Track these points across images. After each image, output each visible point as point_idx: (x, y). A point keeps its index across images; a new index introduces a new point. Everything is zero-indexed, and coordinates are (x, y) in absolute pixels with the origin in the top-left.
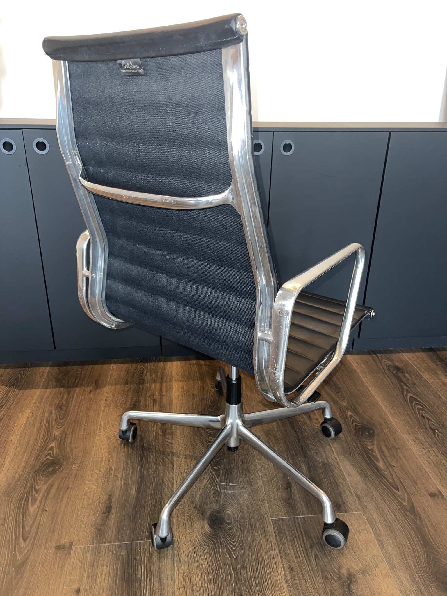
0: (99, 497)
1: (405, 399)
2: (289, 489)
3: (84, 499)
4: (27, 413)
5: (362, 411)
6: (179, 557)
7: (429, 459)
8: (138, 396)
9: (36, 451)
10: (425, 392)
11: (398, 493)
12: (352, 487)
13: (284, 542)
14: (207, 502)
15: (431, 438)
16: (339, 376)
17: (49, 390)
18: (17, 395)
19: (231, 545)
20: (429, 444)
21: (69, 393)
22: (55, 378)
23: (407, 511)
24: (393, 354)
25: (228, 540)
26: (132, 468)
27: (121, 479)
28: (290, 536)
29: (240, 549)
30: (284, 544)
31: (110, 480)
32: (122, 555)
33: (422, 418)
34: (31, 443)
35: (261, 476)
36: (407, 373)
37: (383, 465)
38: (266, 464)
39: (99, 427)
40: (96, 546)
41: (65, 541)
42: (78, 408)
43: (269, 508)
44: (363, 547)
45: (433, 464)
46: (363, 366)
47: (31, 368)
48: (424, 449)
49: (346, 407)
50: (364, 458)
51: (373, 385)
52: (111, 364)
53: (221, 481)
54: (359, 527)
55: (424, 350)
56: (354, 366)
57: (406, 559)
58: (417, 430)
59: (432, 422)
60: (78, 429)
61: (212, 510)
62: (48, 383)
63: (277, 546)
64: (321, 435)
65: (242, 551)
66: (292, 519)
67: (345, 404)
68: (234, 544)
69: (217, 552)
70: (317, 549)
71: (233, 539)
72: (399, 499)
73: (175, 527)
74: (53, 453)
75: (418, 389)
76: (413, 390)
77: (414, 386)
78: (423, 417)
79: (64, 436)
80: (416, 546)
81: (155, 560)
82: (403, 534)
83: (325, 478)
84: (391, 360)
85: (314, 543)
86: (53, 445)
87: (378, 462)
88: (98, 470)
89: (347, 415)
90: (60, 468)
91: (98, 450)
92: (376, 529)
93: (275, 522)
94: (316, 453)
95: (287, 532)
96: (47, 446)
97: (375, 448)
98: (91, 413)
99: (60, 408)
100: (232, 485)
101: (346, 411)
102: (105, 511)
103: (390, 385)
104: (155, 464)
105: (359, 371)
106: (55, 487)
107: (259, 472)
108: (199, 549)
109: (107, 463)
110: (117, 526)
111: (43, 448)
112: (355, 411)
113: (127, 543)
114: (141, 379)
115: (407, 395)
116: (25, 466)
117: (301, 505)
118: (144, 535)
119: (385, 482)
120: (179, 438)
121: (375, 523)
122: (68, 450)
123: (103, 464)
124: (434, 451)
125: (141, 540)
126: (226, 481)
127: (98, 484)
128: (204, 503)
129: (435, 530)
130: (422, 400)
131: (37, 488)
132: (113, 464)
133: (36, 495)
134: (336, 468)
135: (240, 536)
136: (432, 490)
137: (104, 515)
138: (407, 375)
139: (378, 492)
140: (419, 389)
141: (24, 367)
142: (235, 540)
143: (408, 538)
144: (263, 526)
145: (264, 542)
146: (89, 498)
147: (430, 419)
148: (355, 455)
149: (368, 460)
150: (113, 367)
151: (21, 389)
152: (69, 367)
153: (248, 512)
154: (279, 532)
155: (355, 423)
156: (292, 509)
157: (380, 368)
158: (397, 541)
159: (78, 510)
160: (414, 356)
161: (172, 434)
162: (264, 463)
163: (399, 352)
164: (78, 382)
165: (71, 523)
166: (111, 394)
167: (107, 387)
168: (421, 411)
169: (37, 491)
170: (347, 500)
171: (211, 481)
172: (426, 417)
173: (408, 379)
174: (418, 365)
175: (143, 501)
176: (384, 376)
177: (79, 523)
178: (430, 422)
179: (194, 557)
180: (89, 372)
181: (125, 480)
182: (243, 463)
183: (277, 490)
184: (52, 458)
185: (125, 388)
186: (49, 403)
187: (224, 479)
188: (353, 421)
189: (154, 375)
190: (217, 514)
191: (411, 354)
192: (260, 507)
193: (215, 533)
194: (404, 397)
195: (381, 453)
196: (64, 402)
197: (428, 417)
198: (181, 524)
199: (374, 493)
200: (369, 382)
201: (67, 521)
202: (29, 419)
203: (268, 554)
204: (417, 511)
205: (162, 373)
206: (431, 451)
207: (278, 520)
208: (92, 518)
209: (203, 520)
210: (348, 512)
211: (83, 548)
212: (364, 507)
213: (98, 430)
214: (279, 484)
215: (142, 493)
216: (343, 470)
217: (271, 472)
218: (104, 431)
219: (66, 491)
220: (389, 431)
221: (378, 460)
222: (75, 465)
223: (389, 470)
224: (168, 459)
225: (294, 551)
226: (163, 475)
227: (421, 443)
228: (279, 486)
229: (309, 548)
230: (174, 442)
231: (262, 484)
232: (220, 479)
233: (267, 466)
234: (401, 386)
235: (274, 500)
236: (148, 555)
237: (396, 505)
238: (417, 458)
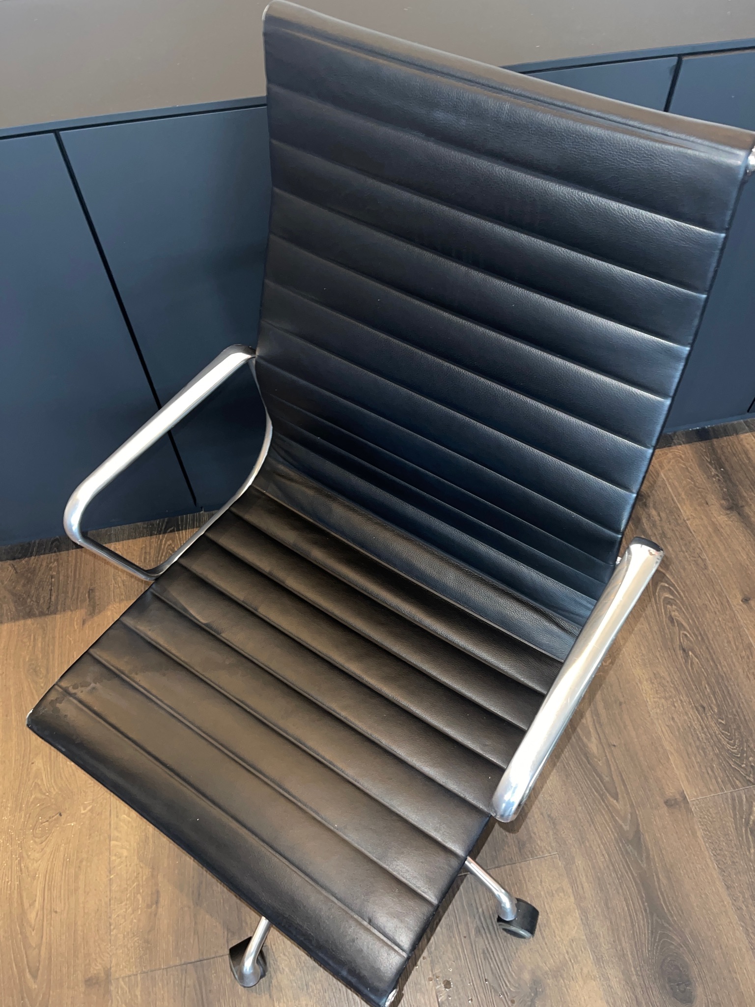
0: (135, 874)
7: (672, 722)
10: (681, 556)
11: (617, 804)
15: (680, 670)
20: (674, 686)
21: (44, 630)
22: (12, 593)
23: (628, 842)
32: (190, 986)
33: (670, 623)
36: (655, 507)
37: (597, 746)
40: (147, 973)
44: (556, 926)
45: (677, 733)
48: (666, 699)
54: (552, 885)
57: (620, 941)
58: (658, 654)
59: (685, 633)
72: (617, 818)
75: (669, 547)
78: (671, 619)
80: (636, 914)
82: (618, 893)
87: (589, 740)
92: (577, 886)
96: (30, 770)
99: (36, 670)
102: (149, 903)
110: (174, 931)
111: (22, 775)
113: (194, 961)
119: (596, 781)
121: (576, 874)
124: (681, 701)
125: (215, 954)
127: (130, 846)
129: (669, 878)
130: (673, 577)
131: (32, 869)
133: (33, 883)
136: (671, 792)
137: (149, 910)
138: (653, 512)
139: (585, 806)
143: (625, 898)
146: (120, 878)
147: (682, 625)
149: (572, 736)
152: (33, 558)
158: (608, 908)
159: (107, 904)
160: (670, 455)
164: (57, 601)
167: (112, 607)
168: (668, 606)
169: (32, 875)
170: (535, 830)
172: (677, 621)
173: (654, 524)
177: (112, 931)
180: (73, 570)
186: (12, 662)
191: (666, 450)
195: (594, 717)
196: (40, 656)
197: (681, 619)
199: (579, 809)
201: (94, 930)
204: (644, 840)
206: (677, 701)
208: (132, 919)
210: (536, 856)
211: (127, 979)
212: (562, 843)
221: (588, 735)
223: (606, 754)
227: (663, 686)
237: (612, 831)
238: (653, 723)
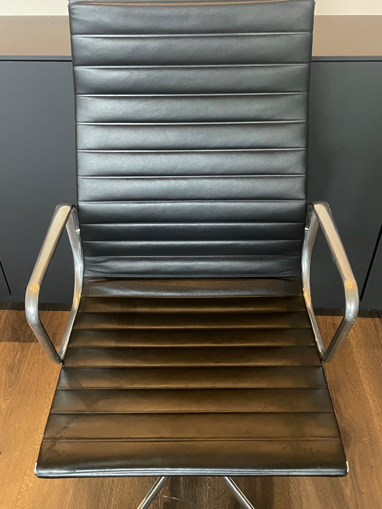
17: (3, 344)
21: (23, 349)
22: (12, 327)
35: (209, 489)
42: (30, 372)
51: (365, 367)
53: (163, 493)
60: (25, 402)
62: (4, 332)
79: (10, 411)
98: (42, 381)
100: (174, 500)
107: (207, 485)
180: (49, 320)
195: (352, 472)
196: (17, 363)
200: (361, 362)
213: (46, 406)
220: (369, 439)
222: (15, 453)
228: (226, 506)
231: (207, 502)
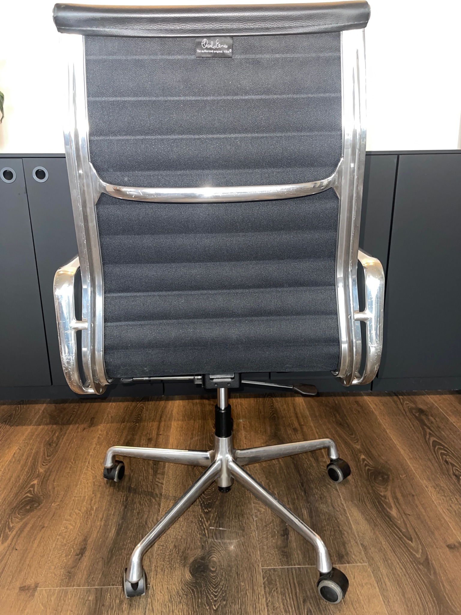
0: (74, 538)
1: (427, 443)
2: (286, 536)
3: (58, 539)
4: (15, 449)
5: (377, 454)
6: (152, 606)
7: (450, 508)
8: (133, 435)
9: (17, 488)
10: (451, 436)
11: (412, 543)
12: (358, 536)
13: (274, 594)
14: (192, 547)
15: (454, 484)
16: (354, 418)
17: (41, 427)
18: (8, 431)
19: (212, 595)
20: (451, 491)
22: (50, 415)
23: (420, 564)
24: (417, 396)
25: (209, 589)
26: (115, 508)
27: (101, 520)
28: (281, 588)
29: (222, 601)
30: (273, 597)
31: (89, 521)
32: (90, 600)
33: (445, 464)
34: (13, 479)
35: (256, 520)
36: (432, 416)
37: (396, 513)
38: (262, 508)
39: (86, 465)
40: (63, 590)
41: (30, 582)
42: (69, 445)
43: (261, 556)
44: (365, 603)
45: (454, 513)
46: (382, 408)
47: (27, 405)
48: (445, 496)
49: (359, 450)
50: (375, 505)
51: (391, 428)
52: (110, 402)
53: (210, 525)
54: (362, 580)
55: (452, 393)
56: (372, 407)
58: (438, 476)
59: (457, 468)
60: (64, 467)
61: (196, 556)
62: (42, 419)
63: (265, 599)
64: (328, 479)
65: (224, 603)
66: (286, 569)
67: (359, 447)
68: (216, 594)
69: (195, 602)
70: (310, 603)
71: (215, 588)
72: (412, 551)
73: (152, 573)
74: (34, 491)
75: (442, 432)
76: (437, 433)
77: (438, 430)
78: (447, 462)
79: (48, 474)
80: (427, 603)
81: (125, 608)
82: (413, 590)
83: (328, 525)
84: (415, 402)
85: (307, 596)
86: (35, 482)
87: (391, 510)
88: (78, 509)
89: (360, 458)
90: (38, 506)
91: (82, 489)
92: (382, 583)
93: (265, 572)
94: (321, 498)
95: (278, 583)
96: (29, 483)
97: (389, 494)
98: (81, 451)
99: (50, 445)
100: (222, 530)
101: (359, 455)
102: (78, 553)
103: (411, 427)
104: (140, 504)
105: (376, 413)
106: (30, 526)
107: (254, 517)
108: (175, 597)
109: (89, 502)
110: (89, 569)
111: (24, 485)
112: (369, 455)
113: (97, 587)
114: (139, 417)
115: (429, 439)
116: (3, 503)
117: (297, 555)
118: (117, 580)
119: (397, 531)
120: (171, 478)
121: (381, 577)
122: (50, 487)
123: (85, 503)
124: (456, 499)
125: (113, 585)
126: (215, 525)
127: (76, 524)
128: (188, 548)
129: (451, 586)
130: (446, 444)
131: (11, 526)
132: (95, 504)
133: (9, 533)
134: (341, 515)
135: (224, 586)
136: (451, 541)
137: (77, 557)
138: (431, 418)
139: (388, 542)
140: (444, 433)
141: (20, 404)
142: (218, 590)
143: (418, 594)
144: (251, 575)
145: (250, 594)
146: (63, 539)
147: (454, 465)
148: (364, 502)
149: (379, 507)
150: (112, 405)
151: (13, 426)
152: (66, 404)
153: (237, 560)
154: (269, 583)
155: (367, 468)
156: (287, 558)
157: (400, 410)
158: (405, 598)
159: (50, 550)
160: (440, 398)
161: (163, 474)
162: (260, 507)
163: (423, 394)
164: (73, 420)
165: (40, 563)
166: (105, 432)
167: (102, 425)
168: (444, 456)
169: (10, 529)
170: (351, 550)
171: (199, 524)
172: (451, 463)
173: (432, 422)
174: (445, 409)
175: (121, 544)
176: (405, 419)
177: (48, 564)
178: (454, 468)
179: (169, 607)
180: (86, 410)
181: (106, 521)
182: (237, 506)
183: (272, 537)
184: (32, 496)
185: (120, 426)
186: (39, 440)
187: (214, 523)
188: (366, 465)
189: (153, 414)
190: (200, 561)
191: (438, 396)
192: (250, 555)
193: (196, 582)
194: (426, 441)
195: (395, 500)
196: (55, 439)
197: (453, 462)
198: (159, 570)
199: (383, 543)
200: (387, 425)
201: (37, 562)
202: (16, 456)
203: (253, 607)
204: (432, 564)
205: (162, 412)
206: (453, 498)
207: (270, 570)
208: (64, 560)
209: (184, 566)
210: (351, 563)
211: (48, 591)
212: (370, 559)
213: (86, 468)
214: (275, 530)
215: (121, 535)
216: (350, 518)
217: (267, 517)
218: (91, 469)
219: (40, 531)
220: (406, 476)
221: (391, 508)
222: (54, 504)
223: (403, 518)
224: (156, 500)
225: (283, 604)
226: (148, 516)
227: (443, 490)
228: (275, 532)
229: (301, 602)
230: (164, 482)
231: (256, 530)
232: (209, 523)
233: (263, 510)
234: (423, 429)
235: (268, 548)
236: (118, 601)
237: (408, 557)
238: (436, 507)
